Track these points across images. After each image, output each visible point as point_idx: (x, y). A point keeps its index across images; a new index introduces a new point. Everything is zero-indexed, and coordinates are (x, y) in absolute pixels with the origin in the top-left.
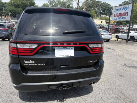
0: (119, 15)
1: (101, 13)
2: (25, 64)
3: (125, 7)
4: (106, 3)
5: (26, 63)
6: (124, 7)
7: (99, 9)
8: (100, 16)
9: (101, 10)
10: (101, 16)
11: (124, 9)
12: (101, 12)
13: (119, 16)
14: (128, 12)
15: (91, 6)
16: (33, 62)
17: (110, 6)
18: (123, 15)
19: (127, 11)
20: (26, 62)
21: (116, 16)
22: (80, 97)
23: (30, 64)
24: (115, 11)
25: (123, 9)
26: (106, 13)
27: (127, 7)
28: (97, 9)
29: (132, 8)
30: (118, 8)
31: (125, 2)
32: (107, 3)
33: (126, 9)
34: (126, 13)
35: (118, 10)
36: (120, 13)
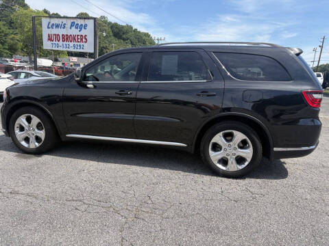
3: (77, 24)
6: (74, 22)
13: (63, 41)
14: (86, 36)
18: (75, 39)
21: (53, 38)
25: (72, 26)
27: (82, 25)
30: (57, 23)
33: (81, 29)
34: (82, 36)
35: (57, 26)
36: (67, 35)
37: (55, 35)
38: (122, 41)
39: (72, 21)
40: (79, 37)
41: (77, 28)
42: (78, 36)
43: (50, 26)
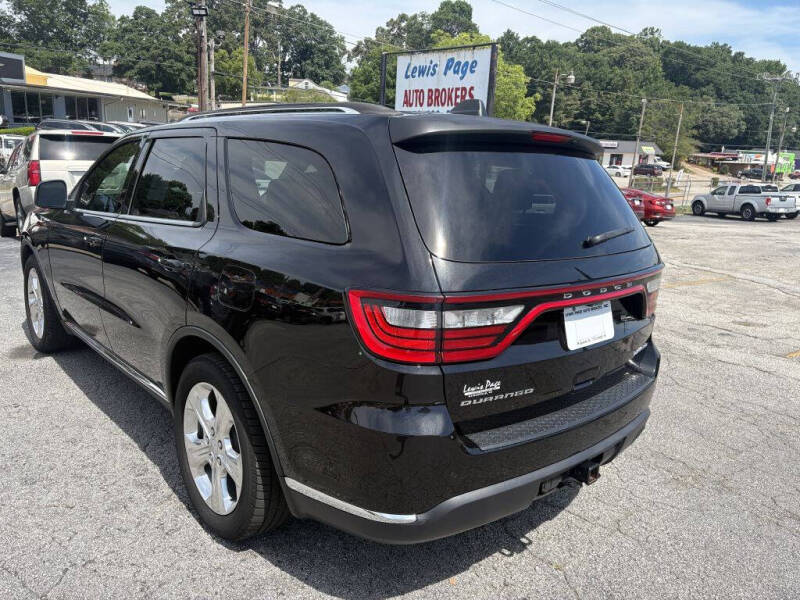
0: (430, 97)
1: (285, 66)
2: (463, 404)
3: (459, 63)
4: (309, 12)
5: (467, 398)
6: (452, 60)
7: (272, 45)
8: (285, 82)
9: (286, 50)
10: (292, 83)
11: (450, 72)
12: (283, 63)
13: (429, 105)
14: (472, 88)
15: (226, 17)
16: (497, 386)
17: (332, 32)
18: (450, 98)
19: (469, 81)
20: (470, 392)
21: (413, 99)
22: (563, 512)
23: (483, 397)
24: (407, 77)
25: (448, 68)
26: (311, 69)
27: (467, 63)
28: (261, 43)
29: (492, 69)
30: (423, 64)
31: (403, 18)
32: (313, 16)
33: (464, 73)
34: (464, 89)
35: (422, 72)
36: (437, 90)
37: (417, 91)
38: (686, 89)
39: (449, 55)
40: (459, 93)
41: (456, 72)
42: (457, 89)
43: (409, 73)
